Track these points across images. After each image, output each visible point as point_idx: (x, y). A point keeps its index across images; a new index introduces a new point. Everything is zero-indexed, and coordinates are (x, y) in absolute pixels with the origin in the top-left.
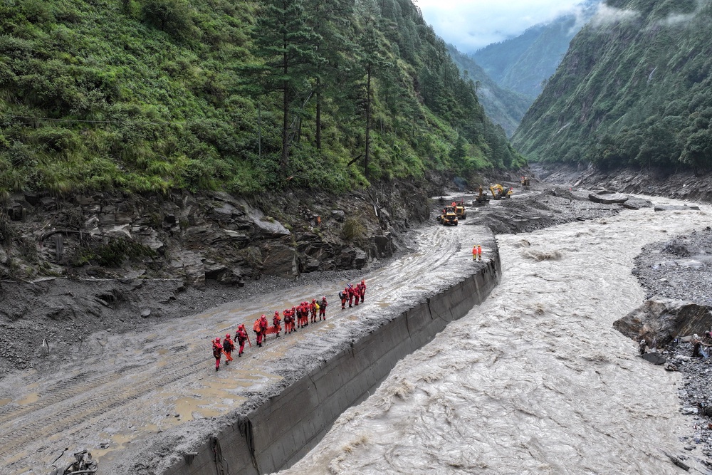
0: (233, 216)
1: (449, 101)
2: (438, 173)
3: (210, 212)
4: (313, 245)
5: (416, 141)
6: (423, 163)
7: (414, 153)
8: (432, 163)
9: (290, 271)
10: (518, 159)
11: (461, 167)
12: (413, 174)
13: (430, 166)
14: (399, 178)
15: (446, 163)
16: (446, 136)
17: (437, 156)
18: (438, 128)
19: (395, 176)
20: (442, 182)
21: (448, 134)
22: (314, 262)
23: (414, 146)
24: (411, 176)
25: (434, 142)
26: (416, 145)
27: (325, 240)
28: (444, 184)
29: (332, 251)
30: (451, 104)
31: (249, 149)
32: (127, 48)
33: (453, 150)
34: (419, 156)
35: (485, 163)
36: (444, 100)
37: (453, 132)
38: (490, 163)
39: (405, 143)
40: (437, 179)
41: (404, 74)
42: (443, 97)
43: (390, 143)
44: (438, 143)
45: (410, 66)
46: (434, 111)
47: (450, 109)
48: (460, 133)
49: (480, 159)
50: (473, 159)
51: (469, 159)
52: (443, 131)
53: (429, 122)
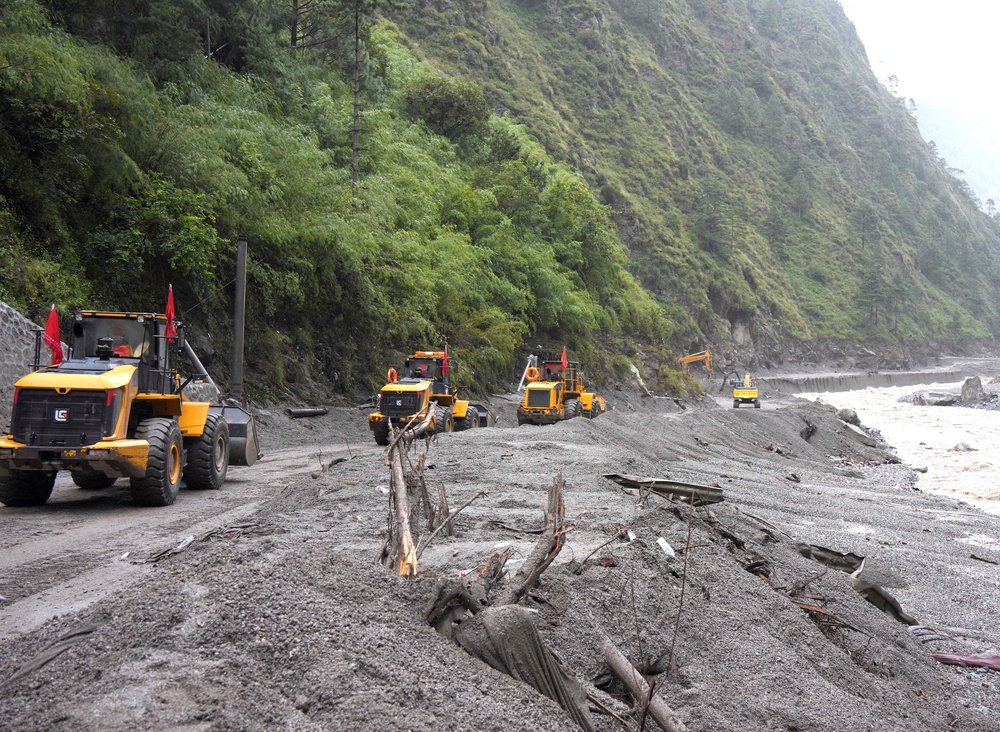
0: (860, 348)
1: (951, 271)
3: (854, 346)
4: (883, 360)
5: (918, 317)
6: (923, 333)
7: (917, 326)
8: (930, 333)
9: (876, 367)
11: (957, 337)
12: (916, 339)
13: (928, 335)
14: (909, 341)
15: (943, 333)
16: (945, 309)
17: (935, 328)
18: (938, 300)
19: (906, 339)
20: (938, 348)
21: (948, 307)
22: (883, 366)
23: (916, 320)
25: (933, 316)
27: (886, 358)
28: (940, 350)
29: (888, 363)
30: (953, 274)
31: (857, 326)
32: (814, 291)
33: (951, 323)
34: (920, 328)
35: (985, 334)
36: (946, 270)
37: (953, 304)
38: (990, 334)
39: (911, 320)
40: (934, 345)
41: (906, 257)
42: (946, 267)
43: (903, 320)
44: (937, 316)
45: (911, 248)
46: (935, 283)
47: (953, 279)
48: (962, 304)
49: (980, 330)
50: (968, 330)
51: (965, 330)
52: (943, 304)
53: (929, 296)
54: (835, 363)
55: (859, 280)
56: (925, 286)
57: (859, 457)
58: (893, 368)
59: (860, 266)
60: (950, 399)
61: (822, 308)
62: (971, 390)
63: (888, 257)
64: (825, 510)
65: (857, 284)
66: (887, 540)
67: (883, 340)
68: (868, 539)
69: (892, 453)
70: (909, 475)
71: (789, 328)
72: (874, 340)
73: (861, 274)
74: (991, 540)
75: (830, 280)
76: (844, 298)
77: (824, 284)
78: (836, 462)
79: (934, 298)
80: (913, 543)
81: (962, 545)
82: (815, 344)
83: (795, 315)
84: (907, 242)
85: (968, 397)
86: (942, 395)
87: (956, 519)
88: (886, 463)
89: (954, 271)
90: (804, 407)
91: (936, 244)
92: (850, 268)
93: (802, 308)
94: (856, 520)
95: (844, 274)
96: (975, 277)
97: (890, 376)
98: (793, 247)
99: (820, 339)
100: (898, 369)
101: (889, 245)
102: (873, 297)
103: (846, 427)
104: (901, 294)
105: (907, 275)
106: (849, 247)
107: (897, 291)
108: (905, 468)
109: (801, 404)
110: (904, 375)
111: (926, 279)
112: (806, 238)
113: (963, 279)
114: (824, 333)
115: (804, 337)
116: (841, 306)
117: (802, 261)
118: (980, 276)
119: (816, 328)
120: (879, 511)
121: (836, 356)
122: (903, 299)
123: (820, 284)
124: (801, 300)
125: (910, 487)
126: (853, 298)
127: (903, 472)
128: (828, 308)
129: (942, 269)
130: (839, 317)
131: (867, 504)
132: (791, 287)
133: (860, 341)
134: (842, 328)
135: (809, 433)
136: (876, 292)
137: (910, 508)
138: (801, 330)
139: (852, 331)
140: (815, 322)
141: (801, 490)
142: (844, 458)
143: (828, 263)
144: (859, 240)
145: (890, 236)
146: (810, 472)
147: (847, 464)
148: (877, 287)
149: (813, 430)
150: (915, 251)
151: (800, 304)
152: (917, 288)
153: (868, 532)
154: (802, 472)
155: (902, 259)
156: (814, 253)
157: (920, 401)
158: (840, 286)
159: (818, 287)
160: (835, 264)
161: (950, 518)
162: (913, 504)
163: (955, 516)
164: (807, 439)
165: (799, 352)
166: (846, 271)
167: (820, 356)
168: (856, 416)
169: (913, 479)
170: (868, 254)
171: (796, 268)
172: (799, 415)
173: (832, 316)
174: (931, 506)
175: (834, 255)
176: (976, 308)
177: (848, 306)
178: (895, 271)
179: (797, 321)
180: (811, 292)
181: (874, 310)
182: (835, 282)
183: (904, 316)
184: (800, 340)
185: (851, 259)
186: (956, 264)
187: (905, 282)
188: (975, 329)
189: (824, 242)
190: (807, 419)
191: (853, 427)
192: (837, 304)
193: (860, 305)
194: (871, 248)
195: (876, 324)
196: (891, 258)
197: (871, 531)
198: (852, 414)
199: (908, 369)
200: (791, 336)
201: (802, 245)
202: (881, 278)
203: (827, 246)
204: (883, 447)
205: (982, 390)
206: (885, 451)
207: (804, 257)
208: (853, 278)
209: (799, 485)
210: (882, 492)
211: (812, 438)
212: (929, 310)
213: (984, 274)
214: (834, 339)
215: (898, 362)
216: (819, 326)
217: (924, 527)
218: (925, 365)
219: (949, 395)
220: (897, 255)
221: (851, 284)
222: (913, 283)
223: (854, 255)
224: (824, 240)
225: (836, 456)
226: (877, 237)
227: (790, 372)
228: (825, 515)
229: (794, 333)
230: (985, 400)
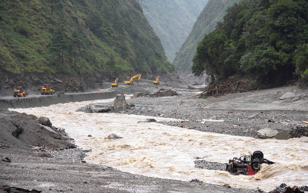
0: (53, 78)
1: (108, 29)
2: (100, 73)
3: (48, 77)
4: (67, 85)
5: (89, 58)
6: (92, 68)
7: (88, 64)
8: (96, 68)
9: (63, 90)
10: (166, 66)
11: (112, 70)
12: (88, 72)
13: (95, 70)
14: (83, 73)
15: (104, 68)
16: (105, 53)
17: (99, 65)
18: (101, 48)
19: (82, 72)
20: (101, 77)
21: (107, 52)
22: (67, 89)
23: (87, 60)
24: (87, 73)
25: (98, 58)
26: (88, 60)
27: (70, 85)
28: (103, 78)
29: (71, 87)
30: (109, 31)
31: (50, 64)
32: (21, 41)
33: (109, 62)
34: (90, 65)
35: (128, 68)
36: (105, 29)
37: (110, 50)
38: (132, 68)
39: (84, 60)
40: (99, 75)
41: (80, 20)
42: (105, 27)
43: (79, 61)
44: (100, 58)
45: (83, 14)
46: (98, 37)
47: (109, 34)
48: (115, 50)
49: (126, 66)
50: (119, 66)
51: (117, 66)
52: (104, 50)
53: (95, 45)
54: (37, 88)
55: (50, 35)
56: (92, 39)
57: (50, 146)
58: (74, 91)
59: (50, 26)
60: (107, 108)
61: (27, 53)
62: (120, 102)
63: (68, 20)
64: (26, 176)
65: (50, 37)
66: (62, 189)
67: (67, 73)
68: (51, 190)
69: (72, 142)
70: (80, 154)
71: (4, 66)
72: (62, 73)
73: (51, 31)
74: (121, 185)
75: (31, 35)
76: (41, 46)
77: (27, 37)
78: (36, 150)
79: (98, 46)
80: (76, 189)
81: (104, 188)
82: (23, 76)
83: (8, 57)
84: (80, 11)
85: (118, 107)
86: (103, 106)
87: (103, 175)
88: (67, 148)
89: (110, 29)
90: (15, 117)
91: (98, 12)
92: (44, 27)
93: (13, 53)
94: (44, 180)
95: (40, 30)
96: (122, 33)
97: (72, 95)
98: (4, 11)
99: (26, 73)
100: (77, 91)
101: (69, 12)
102: (59, 46)
103: (42, 128)
104: (78, 44)
105: (81, 32)
106: (43, 12)
107: (75, 42)
108: (79, 150)
109: (13, 115)
110: (81, 95)
111: (93, 35)
112: (13, 6)
113: (116, 34)
114: (29, 69)
115: (15, 72)
116: (39, 51)
117: (11, 21)
118: (126, 32)
119: (23, 66)
120: (59, 174)
121: (37, 84)
122: (79, 47)
123: (24, 37)
124: (12, 47)
125: (80, 161)
126: (47, 46)
127: (77, 153)
128: (30, 52)
129: (102, 28)
130: (39, 59)
131: (53, 171)
132: (4, 39)
133: (53, 74)
134: (40, 66)
135: (18, 133)
136: (61, 43)
137: (78, 171)
138: (12, 67)
139: (47, 68)
140: (22, 62)
141: (11, 166)
142: (41, 147)
143: (29, 23)
144: (50, 8)
145: (69, 6)
146: (18, 156)
147: (43, 151)
148: (62, 39)
149: (21, 131)
150: (85, 16)
151: (12, 50)
152: (87, 40)
153: (51, 186)
154: (13, 156)
155: (77, 21)
156: (19, 16)
157: (89, 110)
158: (38, 38)
159: (24, 38)
160: (34, 24)
161: (100, 175)
162: (80, 169)
163: (103, 174)
164: (17, 137)
165: (12, 81)
166: (42, 28)
167: (26, 84)
168: (49, 121)
169: (82, 156)
170: (56, 19)
171: (7, 26)
172: (11, 122)
173: (34, 58)
174: (90, 169)
175: (33, 18)
176: (124, 52)
177: (44, 52)
178: (73, 29)
179: (10, 61)
180: (19, 42)
181: (61, 53)
182: (35, 36)
183: (80, 58)
184: (12, 73)
185: (45, 21)
186: (111, 25)
187: (80, 37)
188: (123, 66)
189: (26, 8)
190: (17, 124)
191: (47, 128)
192: (36, 50)
193: (52, 50)
194: (57, 14)
195: (63, 63)
196: (71, 21)
197: (52, 185)
198: (46, 120)
199: (83, 91)
200: (6, 71)
201: (11, 10)
202: (64, 33)
203: (28, 12)
204: (66, 139)
205: (125, 103)
206: (67, 141)
207: (13, 19)
208: (46, 33)
209: (10, 164)
210: (62, 164)
211: (20, 136)
212: (95, 54)
213: (128, 31)
214: (35, 73)
215: (77, 87)
216: (25, 64)
217: (84, 181)
218: (94, 88)
219: (107, 106)
220: (75, 19)
221: (46, 37)
222: (85, 37)
223: (46, 18)
224: (26, 7)
225: (36, 146)
226: (61, 7)
227: (6, 95)
228: (25, 179)
229: (8, 69)
230: (127, 108)
